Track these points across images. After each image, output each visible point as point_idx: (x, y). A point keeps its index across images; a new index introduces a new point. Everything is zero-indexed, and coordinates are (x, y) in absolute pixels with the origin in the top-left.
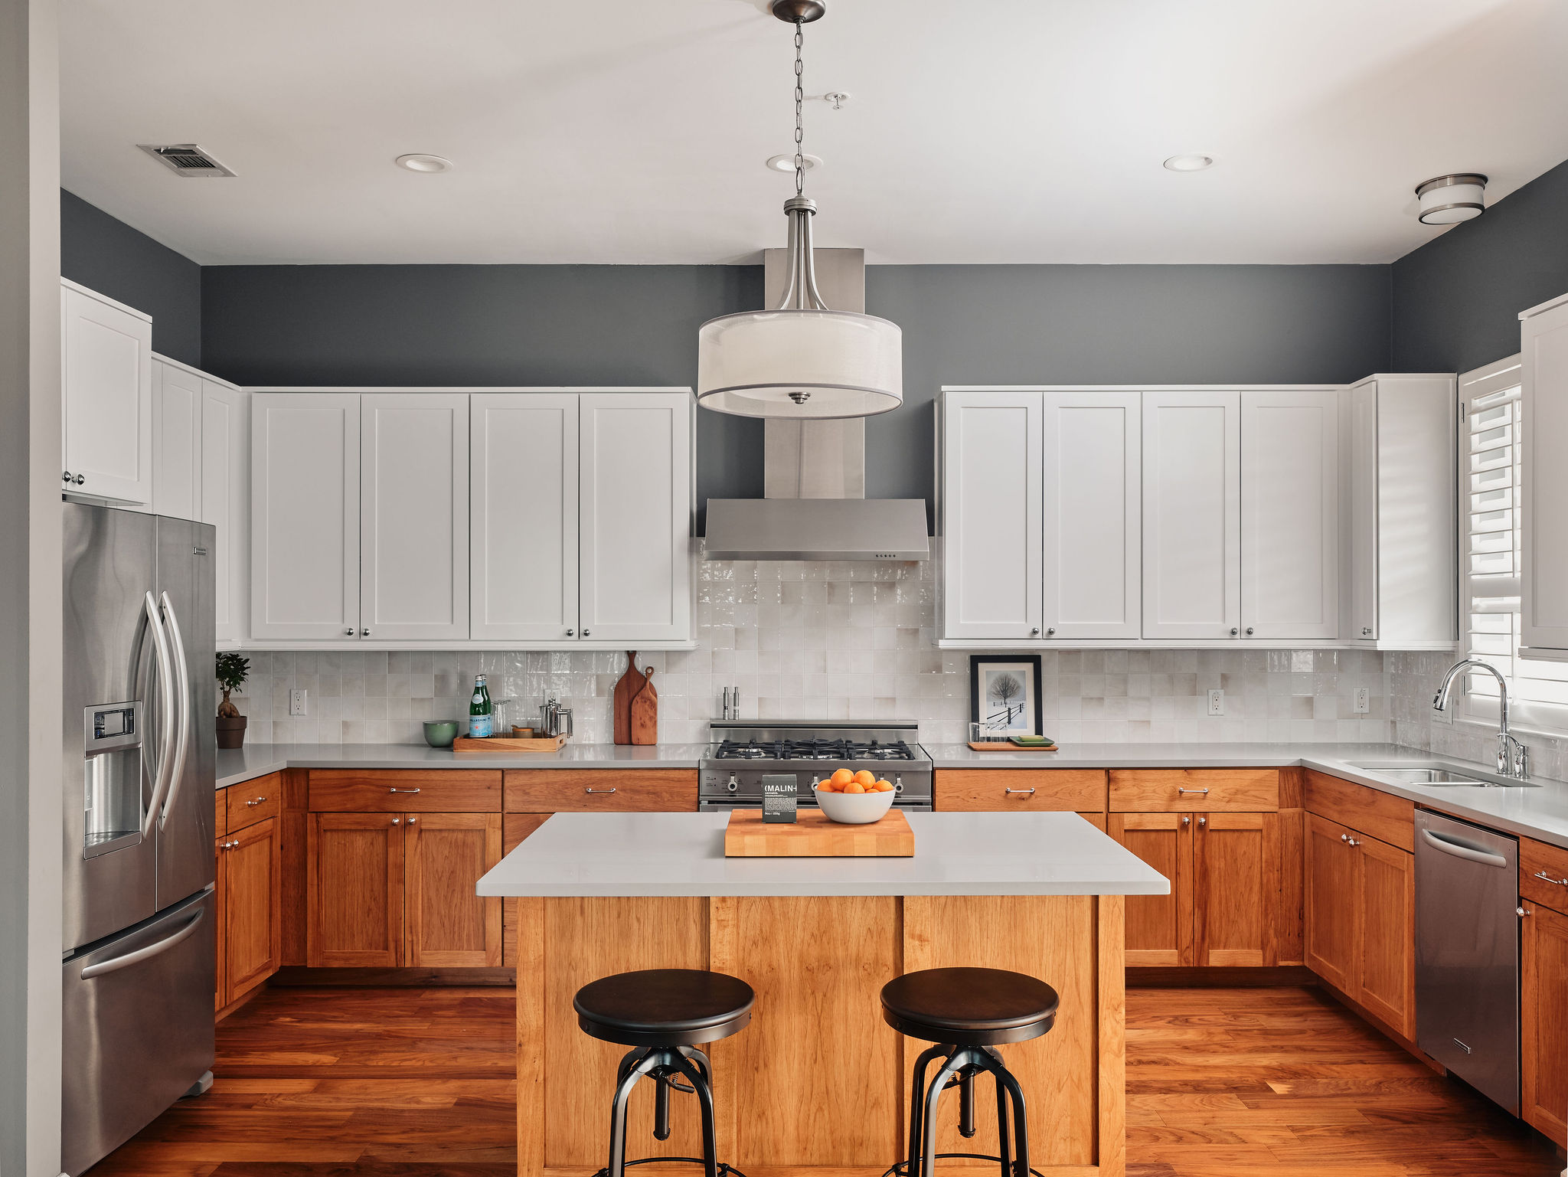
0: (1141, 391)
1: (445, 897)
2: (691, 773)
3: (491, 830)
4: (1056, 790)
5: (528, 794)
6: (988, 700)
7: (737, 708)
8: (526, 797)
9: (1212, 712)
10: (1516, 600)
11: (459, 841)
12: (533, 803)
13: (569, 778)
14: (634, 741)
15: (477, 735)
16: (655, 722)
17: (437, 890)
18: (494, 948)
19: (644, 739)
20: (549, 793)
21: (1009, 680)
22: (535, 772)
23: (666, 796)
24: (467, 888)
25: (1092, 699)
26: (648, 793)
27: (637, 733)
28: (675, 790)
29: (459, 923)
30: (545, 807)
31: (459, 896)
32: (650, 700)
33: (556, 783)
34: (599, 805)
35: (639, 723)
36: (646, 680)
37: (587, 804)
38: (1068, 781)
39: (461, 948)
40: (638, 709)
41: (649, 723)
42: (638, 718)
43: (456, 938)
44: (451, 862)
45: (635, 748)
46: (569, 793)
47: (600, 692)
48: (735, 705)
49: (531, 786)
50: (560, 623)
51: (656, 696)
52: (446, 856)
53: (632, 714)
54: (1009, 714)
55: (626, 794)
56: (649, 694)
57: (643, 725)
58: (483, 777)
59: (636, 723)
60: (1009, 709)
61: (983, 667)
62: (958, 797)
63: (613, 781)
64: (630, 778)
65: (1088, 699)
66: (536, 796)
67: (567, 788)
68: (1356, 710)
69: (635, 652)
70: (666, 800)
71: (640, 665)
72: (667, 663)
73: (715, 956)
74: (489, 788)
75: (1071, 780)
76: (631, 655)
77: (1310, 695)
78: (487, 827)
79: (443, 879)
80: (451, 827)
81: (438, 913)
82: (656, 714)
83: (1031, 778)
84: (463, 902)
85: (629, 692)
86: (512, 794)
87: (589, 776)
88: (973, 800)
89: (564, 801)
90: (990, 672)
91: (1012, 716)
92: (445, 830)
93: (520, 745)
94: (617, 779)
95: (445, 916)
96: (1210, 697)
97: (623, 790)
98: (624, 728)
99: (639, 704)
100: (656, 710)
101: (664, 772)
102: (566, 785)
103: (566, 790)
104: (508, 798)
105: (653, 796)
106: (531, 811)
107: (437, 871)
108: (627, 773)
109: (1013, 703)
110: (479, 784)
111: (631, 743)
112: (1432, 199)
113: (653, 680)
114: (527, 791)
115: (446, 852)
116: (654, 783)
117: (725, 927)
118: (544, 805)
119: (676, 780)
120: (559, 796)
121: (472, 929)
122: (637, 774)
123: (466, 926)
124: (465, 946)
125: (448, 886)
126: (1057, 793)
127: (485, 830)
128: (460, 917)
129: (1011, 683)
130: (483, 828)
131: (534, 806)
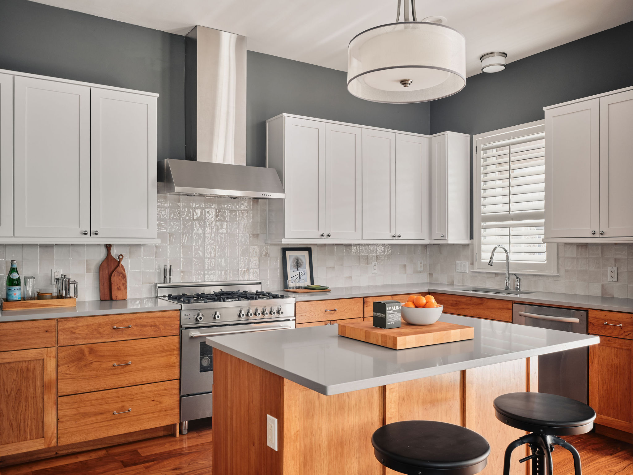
0: (362, 128)
1: (13, 407)
2: (176, 312)
3: (48, 359)
4: (345, 309)
5: (74, 333)
6: (291, 269)
7: (171, 277)
8: (73, 335)
9: (373, 272)
10: (543, 221)
11: (24, 368)
12: (77, 339)
13: (101, 321)
14: (114, 298)
15: (15, 299)
16: (126, 286)
17: (7, 403)
18: (51, 434)
19: (120, 296)
20: (89, 331)
21: (299, 259)
22: (79, 319)
23: (162, 327)
24: (30, 399)
25: (330, 267)
26: (151, 326)
27: (115, 293)
28: (167, 323)
29: (24, 423)
30: (86, 340)
31: (24, 405)
32: (122, 274)
33: (93, 324)
34: (121, 336)
35: (116, 287)
36: (119, 263)
37: (114, 336)
38: (349, 304)
39: (25, 439)
40: (115, 279)
41: (122, 287)
42: (116, 284)
43: (22, 433)
44: (18, 383)
45: (114, 302)
46: (101, 330)
47: (88, 270)
48: (170, 275)
49: (77, 327)
50: (78, 227)
51: (125, 271)
52: (14, 380)
53: (112, 282)
54: (300, 275)
55: (138, 328)
56: (121, 270)
57: (119, 289)
58: (42, 324)
59: (114, 287)
60: (300, 273)
61: (288, 253)
62: (306, 315)
63: (130, 320)
64: (140, 318)
65: (328, 268)
66: (79, 334)
67: (100, 327)
68: (419, 269)
69: (110, 245)
70: (161, 329)
71: (114, 253)
72: (130, 252)
73: (388, 411)
74: (47, 332)
75: (350, 304)
76: (108, 247)
77: (405, 264)
78: (45, 357)
79: (11, 395)
80: (18, 360)
81: (8, 419)
82: (126, 281)
83: (335, 304)
84: (27, 408)
85: (108, 270)
86: (63, 334)
87: (115, 319)
88: (311, 316)
89: (98, 335)
90: (291, 255)
91: (301, 276)
92: (13, 362)
93: (52, 304)
94: (132, 319)
95: (13, 420)
96: (373, 266)
97: (136, 326)
98: (107, 291)
99: (116, 276)
100: (126, 279)
101: (160, 313)
102: (100, 325)
103: (100, 329)
104: (61, 337)
105: (154, 328)
106: (76, 344)
107: (7, 391)
108: (138, 315)
109: (301, 270)
110: (40, 329)
111: (111, 299)
112: (488, 61)
113: (122, 263)
114: (74, 331)
115: (14, 377)
116: (155, 320)
117: (393, 392)
118: (85, 339)
119: (167, 317)
120: (95, 333)
121: (33, 425)
122: (145, 315)
123: (29, 424)
124: (29, 437)
125: (15, 400)
126: (345, 310)
127: (43, 359)
128: (25, 420)
129: (300, 261)
130: (43, 358)
131: (78, 341)
